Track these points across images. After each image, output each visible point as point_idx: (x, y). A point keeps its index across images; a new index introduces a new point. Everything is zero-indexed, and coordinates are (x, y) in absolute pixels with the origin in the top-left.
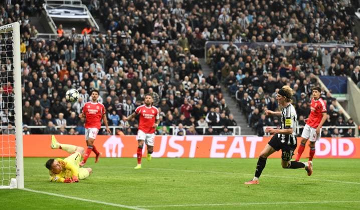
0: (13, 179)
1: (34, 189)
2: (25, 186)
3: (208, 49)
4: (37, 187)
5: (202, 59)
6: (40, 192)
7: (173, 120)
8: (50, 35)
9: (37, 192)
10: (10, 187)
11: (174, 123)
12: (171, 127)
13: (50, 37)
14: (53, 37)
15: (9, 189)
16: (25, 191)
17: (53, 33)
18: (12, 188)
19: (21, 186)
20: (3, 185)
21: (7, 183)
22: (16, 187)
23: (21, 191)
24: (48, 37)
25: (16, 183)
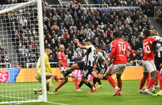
0: (40, 96)
1: (53, 102)
2: (48, 100)
3: (156, 11)
4: (55, 100)
5: (153, 18)
6: (57, 103)
7: (135, 57)
8: (58, 5)
9: (55, 103)
10: (39, 101)
11: (136, 59)
12: (134, 61)
13: (58, 7)
14: (60, 7)
15: (38, 102)
16: (48, 103)
17: (60, 4)
18: (40, 101)
19: (45, 100)
20: (34, 100)
21: (36, 98)
22: (42, 101)
23: (45, 103)
24: (56, 7)
25: (42, 98)
